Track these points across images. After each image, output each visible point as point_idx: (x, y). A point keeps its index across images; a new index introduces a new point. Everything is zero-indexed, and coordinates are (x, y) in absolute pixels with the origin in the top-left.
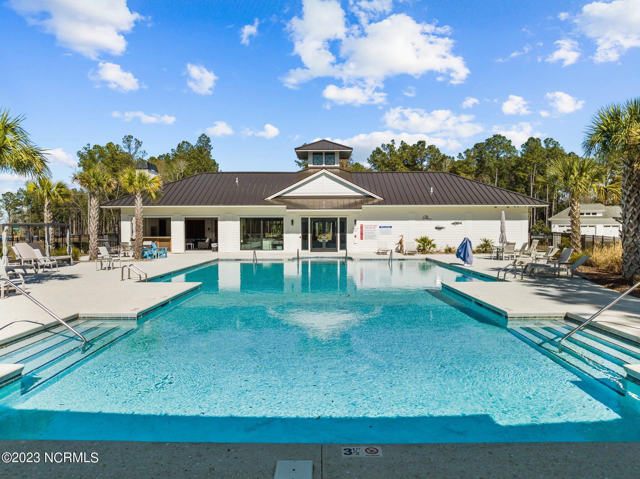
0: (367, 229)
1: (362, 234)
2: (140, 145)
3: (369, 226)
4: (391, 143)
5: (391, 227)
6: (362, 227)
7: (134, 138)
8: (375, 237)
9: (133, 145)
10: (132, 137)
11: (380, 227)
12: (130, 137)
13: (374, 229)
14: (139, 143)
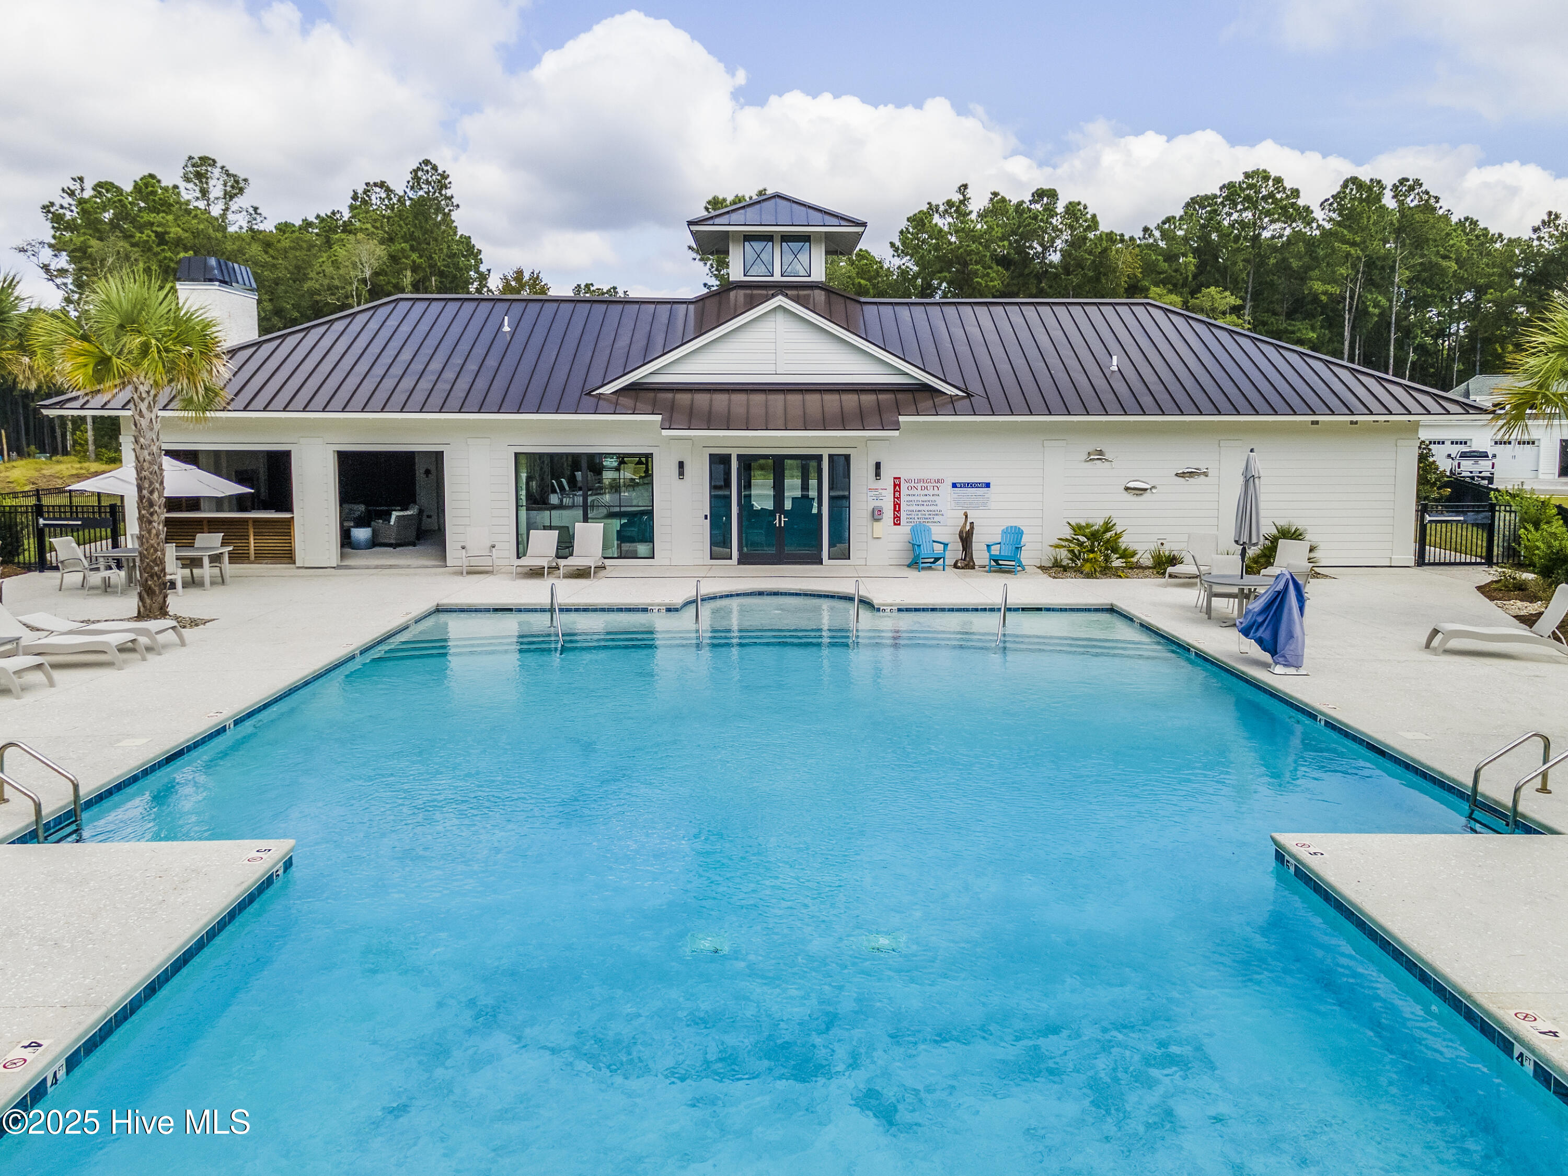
0: (914, 492)
1: (897, 507)
2: (241, 190)
3: (919, 481)
4: (957, 197)
5: (988, 485)
6: (897, 486)
7: (219, 165)
8: (937, 518)
9: (216, 189)
10: (214, 161)
11: (954, 485)
12: (206, 161)
13: (936, 492)
14: (237, 182)
